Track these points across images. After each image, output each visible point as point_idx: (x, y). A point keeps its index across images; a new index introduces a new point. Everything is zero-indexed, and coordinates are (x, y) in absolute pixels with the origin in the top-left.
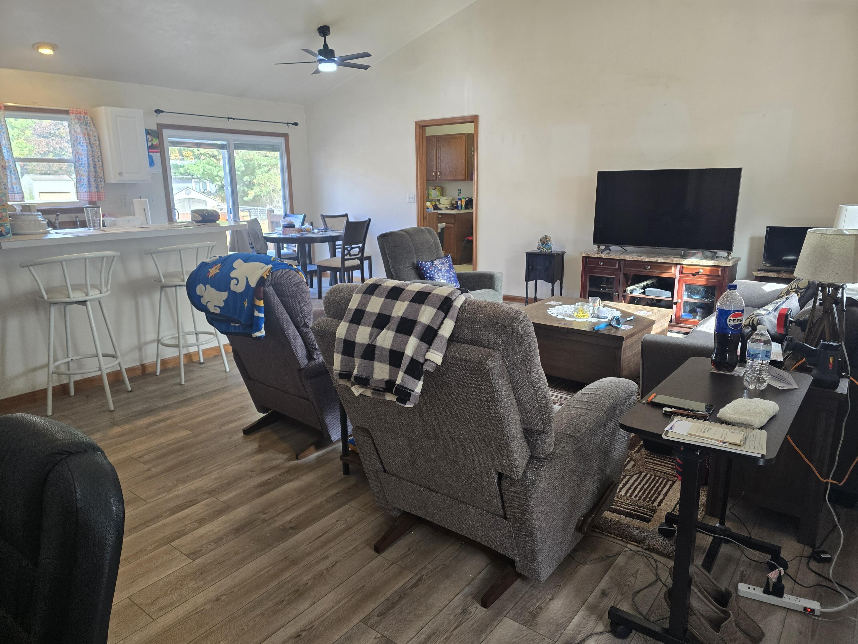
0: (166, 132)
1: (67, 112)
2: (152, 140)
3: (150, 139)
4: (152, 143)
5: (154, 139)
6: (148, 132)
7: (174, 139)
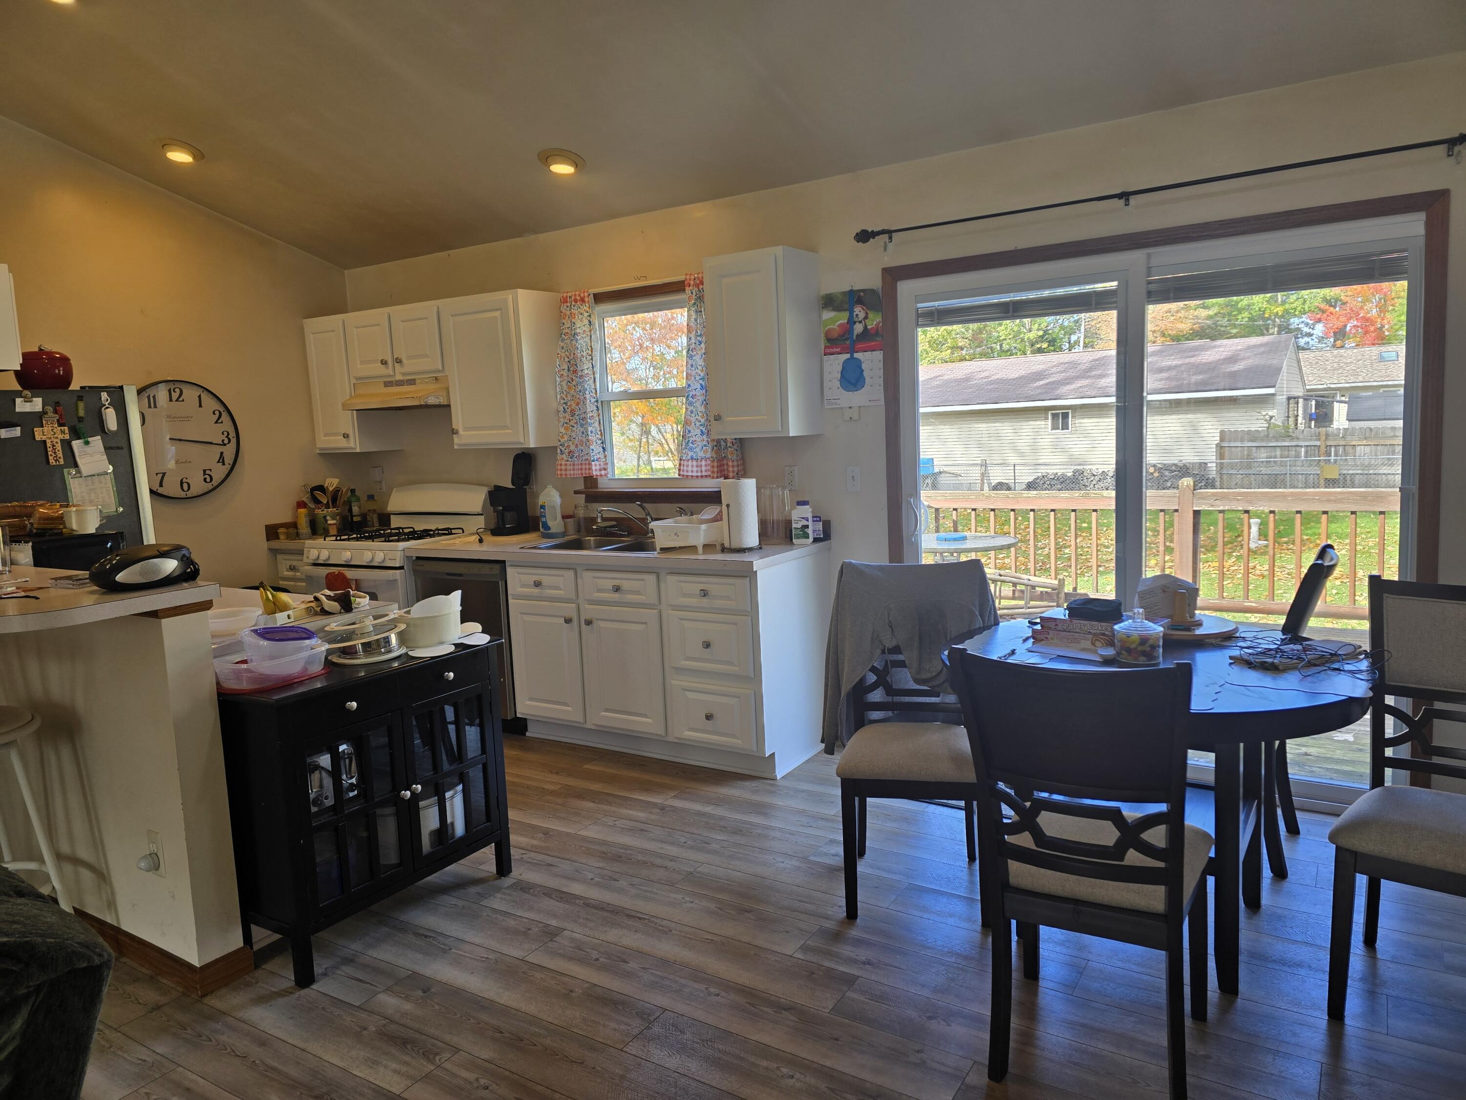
0: (906, 288)
1: (676, 287)
2: (866, 318)
3: (862, 316)
4: (866, 326)
5: (871, 315)
6: (859, 296)
7: (936, 304)
